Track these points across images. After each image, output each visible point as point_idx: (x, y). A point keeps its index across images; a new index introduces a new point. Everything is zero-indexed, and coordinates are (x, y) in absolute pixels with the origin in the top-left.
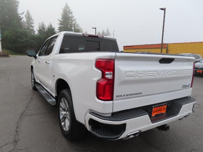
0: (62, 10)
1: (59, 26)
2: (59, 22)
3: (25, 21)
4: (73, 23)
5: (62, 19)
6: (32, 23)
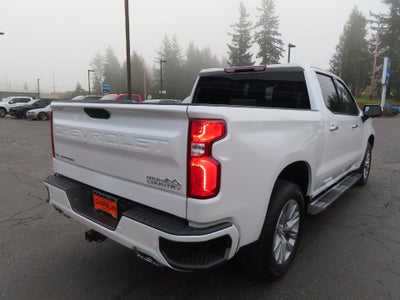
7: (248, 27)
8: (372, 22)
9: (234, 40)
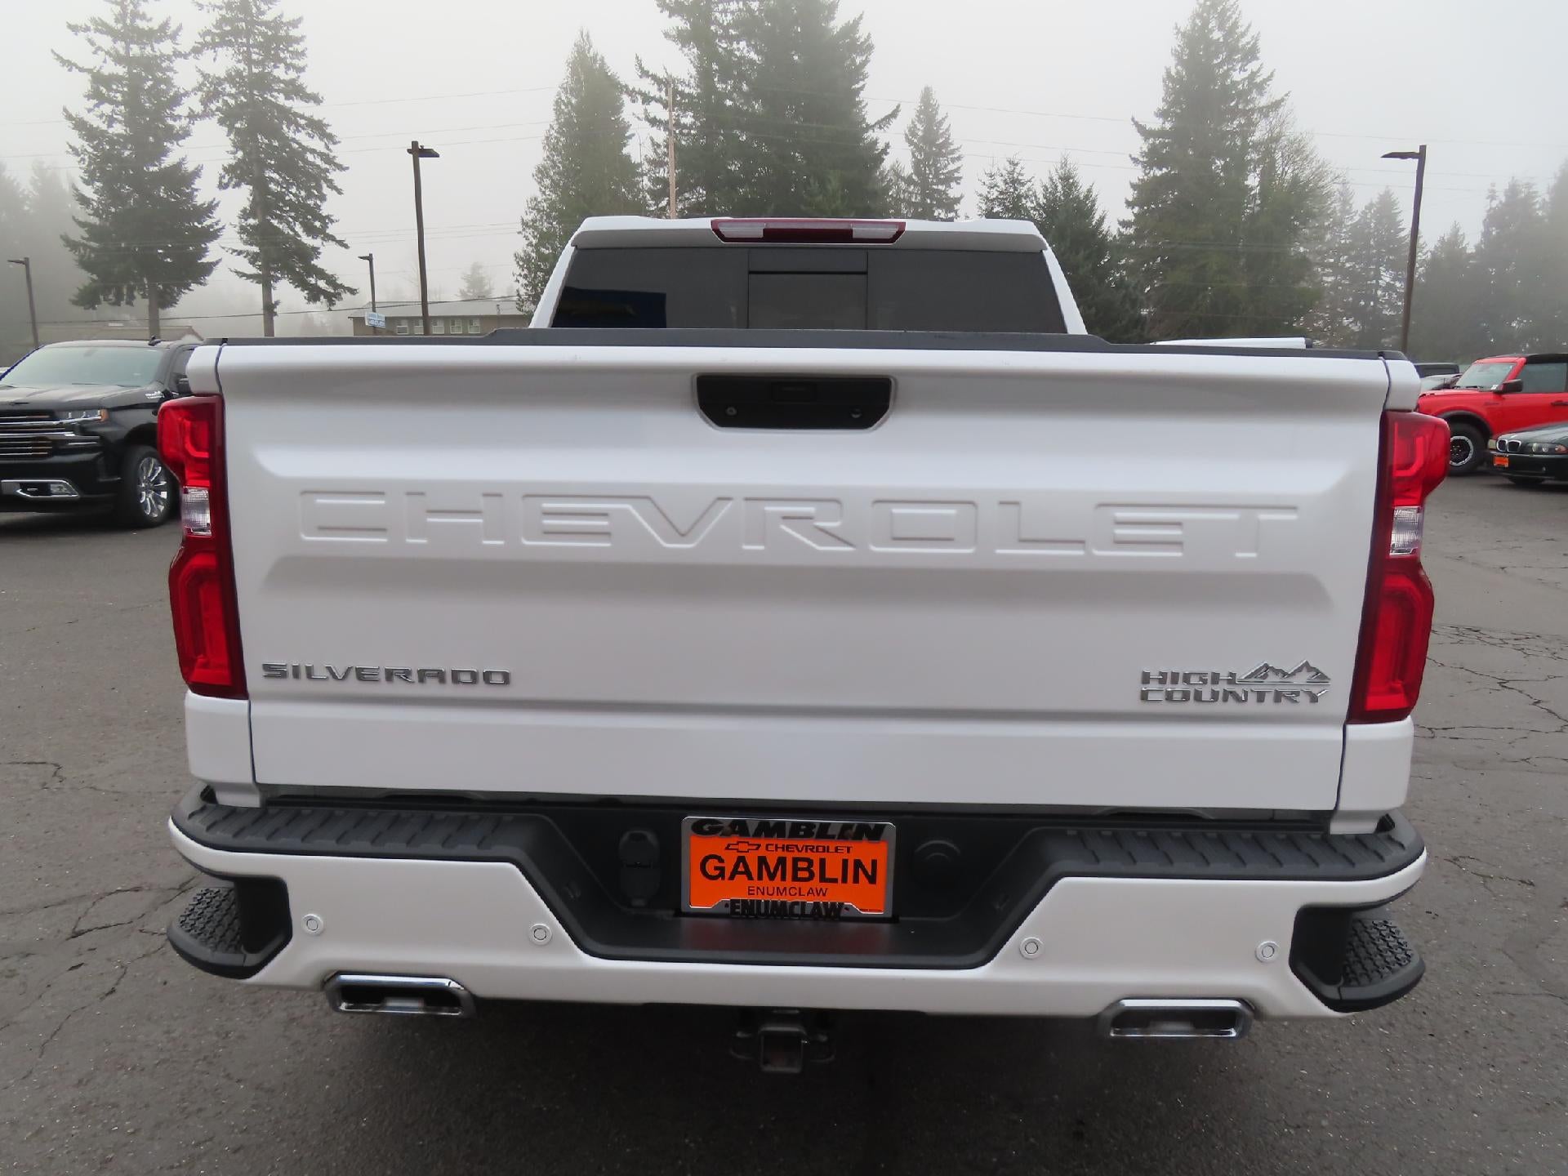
0: (1176, 42)
1: (1137, 174)
2: (1139, 145)
3: (908, 170)
4: (1259, 134)
5: (1163, 114)
6: (950, 179)
7: (165, 47)
8: (647, 99)
9: (96, 96)
